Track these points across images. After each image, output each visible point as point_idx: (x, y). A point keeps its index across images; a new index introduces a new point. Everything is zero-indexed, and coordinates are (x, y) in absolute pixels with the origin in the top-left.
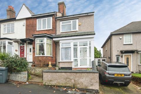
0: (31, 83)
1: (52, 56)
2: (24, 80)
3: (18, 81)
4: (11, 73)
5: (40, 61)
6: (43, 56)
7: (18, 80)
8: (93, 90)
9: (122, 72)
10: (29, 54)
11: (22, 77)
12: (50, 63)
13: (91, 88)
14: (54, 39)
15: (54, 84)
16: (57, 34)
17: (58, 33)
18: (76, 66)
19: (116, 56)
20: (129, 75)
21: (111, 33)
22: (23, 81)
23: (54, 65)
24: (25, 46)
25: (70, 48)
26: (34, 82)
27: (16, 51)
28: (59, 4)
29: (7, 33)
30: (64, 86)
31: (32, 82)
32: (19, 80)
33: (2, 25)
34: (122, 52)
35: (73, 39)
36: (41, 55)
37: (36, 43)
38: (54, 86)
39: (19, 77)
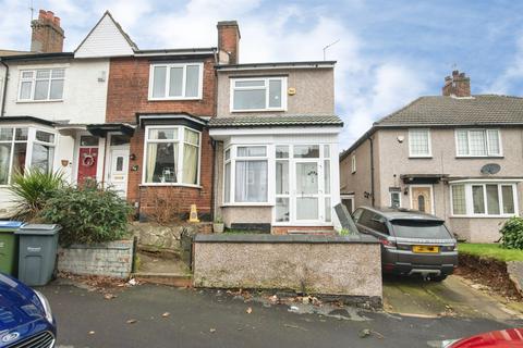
0: (148, 283)
1: (198, 186)
2: (120, 270)
3: (95, 276)
4: (67, 247)
5: (161, 202)
6: (169, 184)
7: (96, 273)
8: (364, 298)
9: (434, 241)
10: (112, 177)
11: (112, 260)
12: (194, 209)
13: (357, 291)
14: (212, 133)
15: (236, 284)
16: (219, 117)
17: (222, 113)
18: (281, 220)
19: (391, 189)
20: (452, 248)
21: (375, 123)
22: (114, 274)
23: (207, 217)
24: (101, 147)
25: (264, 164)
26: (160, 276)
27: (65, 165)
28: (221, 26)
29: (31, 100)
30: (268, 290)
31: (149, 276)
32: (100, 271)
33: (16, 73)
34: (406, 180)
35: (274, 135)
36: (163, 183)
37: (146, 140)
38: (236, 289)
39: (97, 259)
